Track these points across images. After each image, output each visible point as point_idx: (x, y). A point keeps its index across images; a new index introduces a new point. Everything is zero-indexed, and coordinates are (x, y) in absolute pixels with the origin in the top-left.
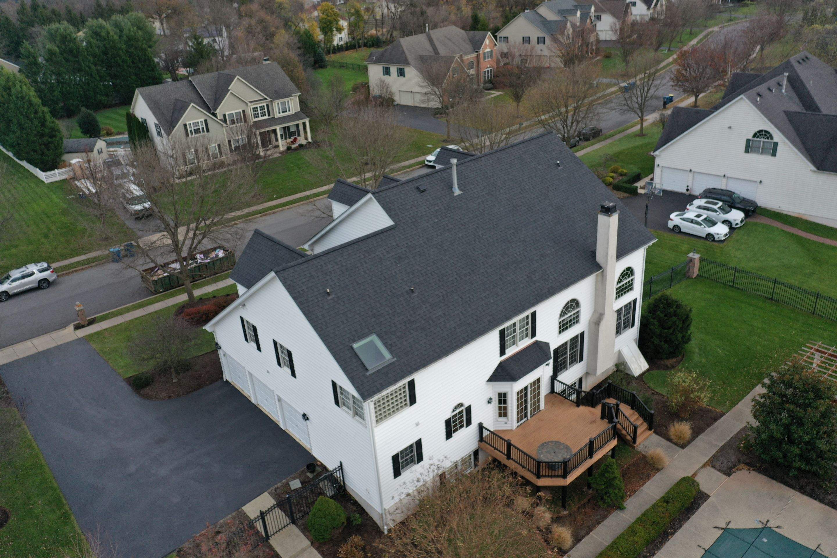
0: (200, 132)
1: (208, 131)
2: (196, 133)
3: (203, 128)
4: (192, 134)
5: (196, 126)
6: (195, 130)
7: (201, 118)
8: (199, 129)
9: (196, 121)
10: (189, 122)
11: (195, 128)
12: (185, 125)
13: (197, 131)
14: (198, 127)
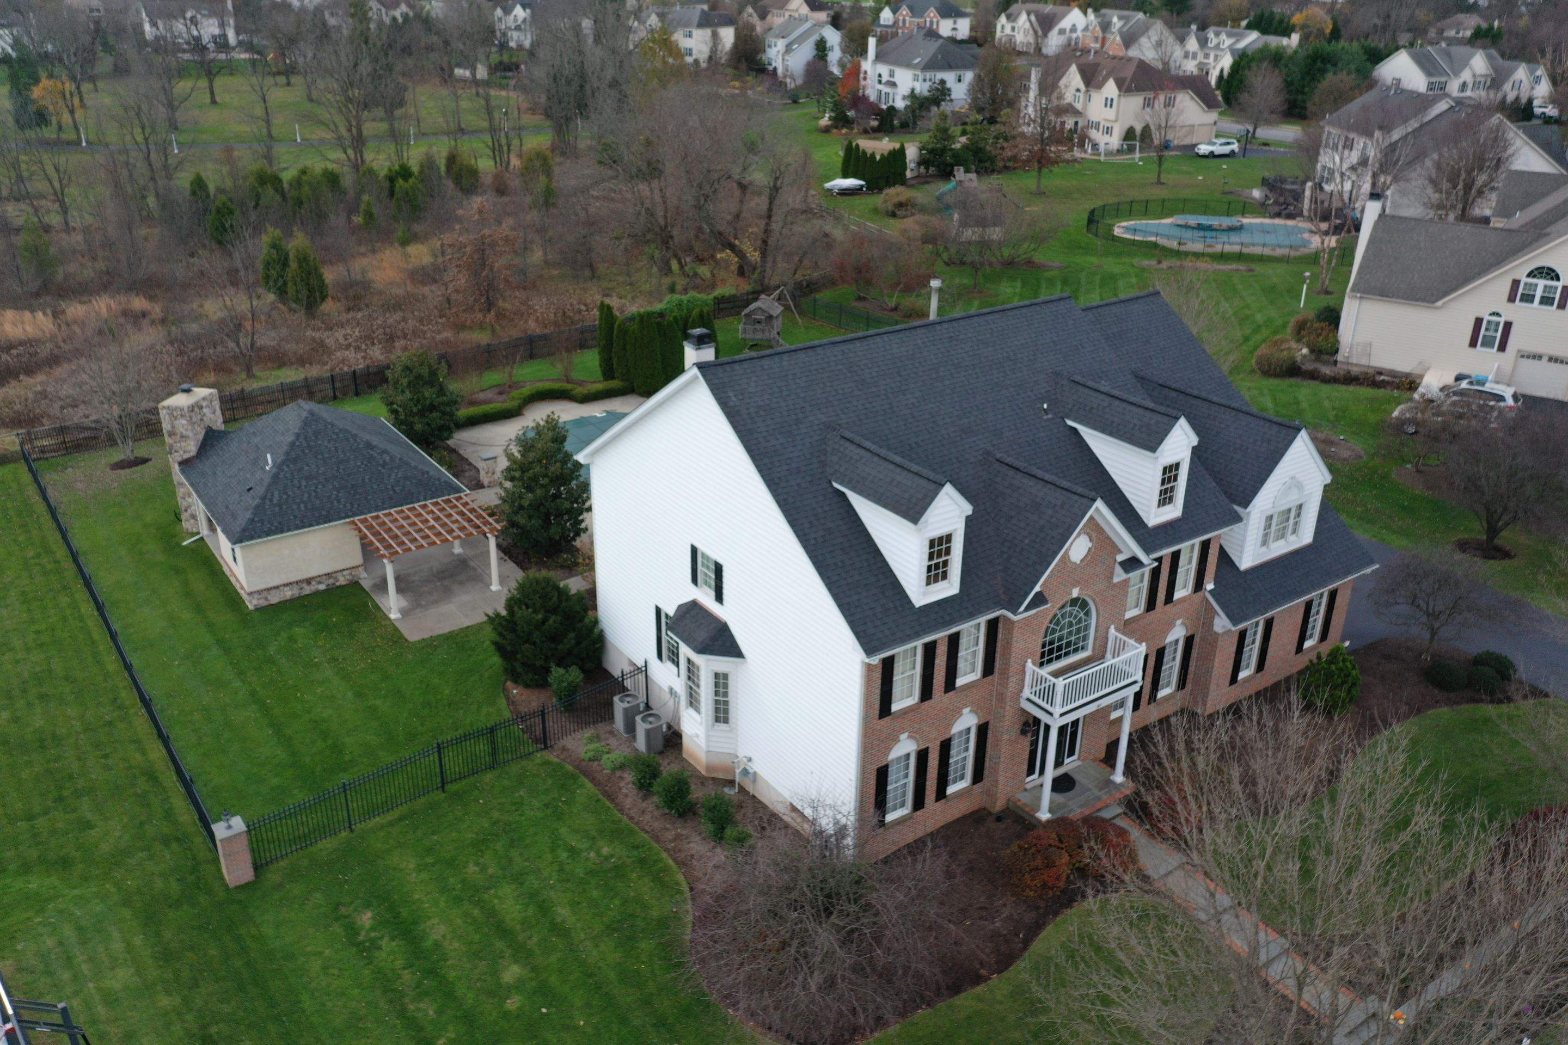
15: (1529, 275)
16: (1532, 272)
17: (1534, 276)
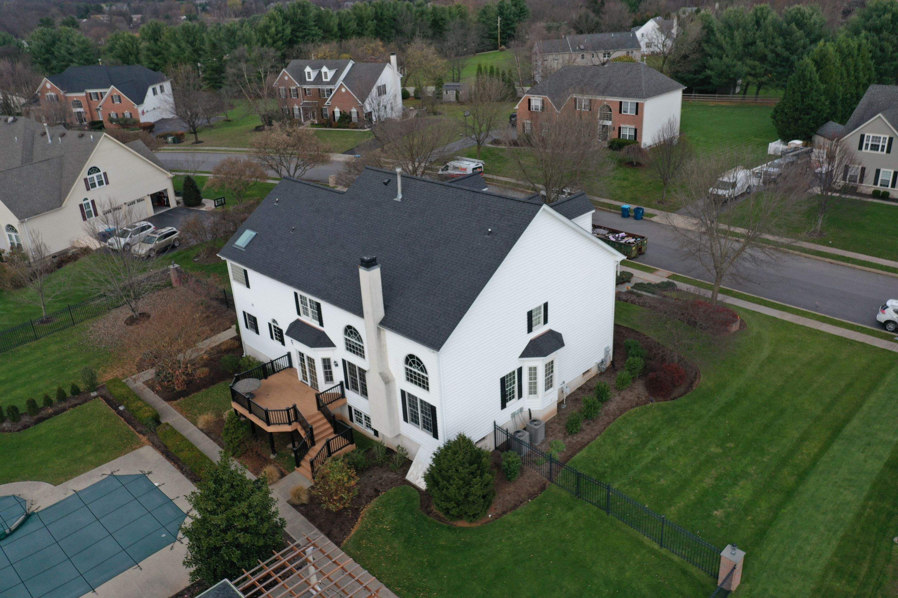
0: (878, 150)
1: (888, 151)
2: (871, 149)
3: (883, 147)
4: (866, 148)
5: (876, 141)
6: (872, 145)
7: (886, 134)
8: (878, 146)
9: (878, 135)
10: (868, 134)
11: (874, 143)
12: (862, 137)
13: (875, 147)
14: (877, 143)
15: (88, 174)
16: (89, 172)
17: (91, 174)
